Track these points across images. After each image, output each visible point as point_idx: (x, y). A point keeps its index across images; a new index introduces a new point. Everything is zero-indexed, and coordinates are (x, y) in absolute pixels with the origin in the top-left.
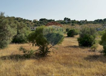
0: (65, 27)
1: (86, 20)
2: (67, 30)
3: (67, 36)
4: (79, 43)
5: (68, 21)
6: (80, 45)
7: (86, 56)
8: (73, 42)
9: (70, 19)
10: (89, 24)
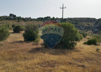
0: (11, 23)
1: (30, 17)
2: (13, 26)
3: (13, 32)
4: (24, 38)
5: (13, 18)
6: (25, 40)
7: (30, 49)
8: (19, 38)
9: (15, 16)
10: (32, 21)
